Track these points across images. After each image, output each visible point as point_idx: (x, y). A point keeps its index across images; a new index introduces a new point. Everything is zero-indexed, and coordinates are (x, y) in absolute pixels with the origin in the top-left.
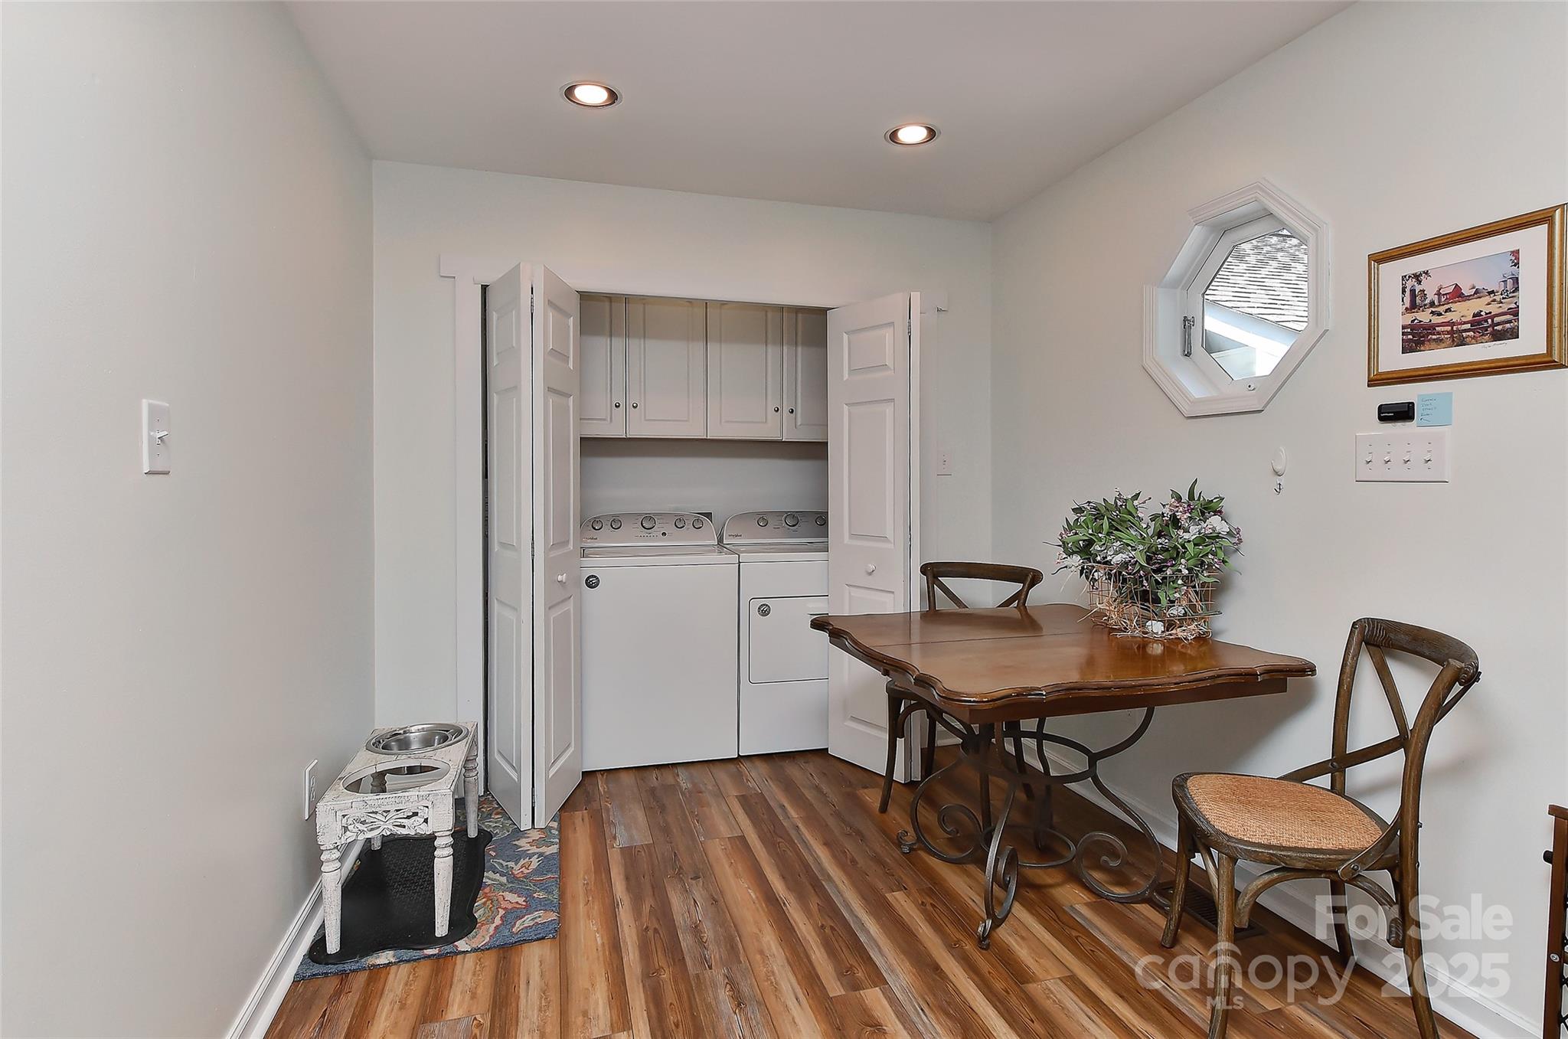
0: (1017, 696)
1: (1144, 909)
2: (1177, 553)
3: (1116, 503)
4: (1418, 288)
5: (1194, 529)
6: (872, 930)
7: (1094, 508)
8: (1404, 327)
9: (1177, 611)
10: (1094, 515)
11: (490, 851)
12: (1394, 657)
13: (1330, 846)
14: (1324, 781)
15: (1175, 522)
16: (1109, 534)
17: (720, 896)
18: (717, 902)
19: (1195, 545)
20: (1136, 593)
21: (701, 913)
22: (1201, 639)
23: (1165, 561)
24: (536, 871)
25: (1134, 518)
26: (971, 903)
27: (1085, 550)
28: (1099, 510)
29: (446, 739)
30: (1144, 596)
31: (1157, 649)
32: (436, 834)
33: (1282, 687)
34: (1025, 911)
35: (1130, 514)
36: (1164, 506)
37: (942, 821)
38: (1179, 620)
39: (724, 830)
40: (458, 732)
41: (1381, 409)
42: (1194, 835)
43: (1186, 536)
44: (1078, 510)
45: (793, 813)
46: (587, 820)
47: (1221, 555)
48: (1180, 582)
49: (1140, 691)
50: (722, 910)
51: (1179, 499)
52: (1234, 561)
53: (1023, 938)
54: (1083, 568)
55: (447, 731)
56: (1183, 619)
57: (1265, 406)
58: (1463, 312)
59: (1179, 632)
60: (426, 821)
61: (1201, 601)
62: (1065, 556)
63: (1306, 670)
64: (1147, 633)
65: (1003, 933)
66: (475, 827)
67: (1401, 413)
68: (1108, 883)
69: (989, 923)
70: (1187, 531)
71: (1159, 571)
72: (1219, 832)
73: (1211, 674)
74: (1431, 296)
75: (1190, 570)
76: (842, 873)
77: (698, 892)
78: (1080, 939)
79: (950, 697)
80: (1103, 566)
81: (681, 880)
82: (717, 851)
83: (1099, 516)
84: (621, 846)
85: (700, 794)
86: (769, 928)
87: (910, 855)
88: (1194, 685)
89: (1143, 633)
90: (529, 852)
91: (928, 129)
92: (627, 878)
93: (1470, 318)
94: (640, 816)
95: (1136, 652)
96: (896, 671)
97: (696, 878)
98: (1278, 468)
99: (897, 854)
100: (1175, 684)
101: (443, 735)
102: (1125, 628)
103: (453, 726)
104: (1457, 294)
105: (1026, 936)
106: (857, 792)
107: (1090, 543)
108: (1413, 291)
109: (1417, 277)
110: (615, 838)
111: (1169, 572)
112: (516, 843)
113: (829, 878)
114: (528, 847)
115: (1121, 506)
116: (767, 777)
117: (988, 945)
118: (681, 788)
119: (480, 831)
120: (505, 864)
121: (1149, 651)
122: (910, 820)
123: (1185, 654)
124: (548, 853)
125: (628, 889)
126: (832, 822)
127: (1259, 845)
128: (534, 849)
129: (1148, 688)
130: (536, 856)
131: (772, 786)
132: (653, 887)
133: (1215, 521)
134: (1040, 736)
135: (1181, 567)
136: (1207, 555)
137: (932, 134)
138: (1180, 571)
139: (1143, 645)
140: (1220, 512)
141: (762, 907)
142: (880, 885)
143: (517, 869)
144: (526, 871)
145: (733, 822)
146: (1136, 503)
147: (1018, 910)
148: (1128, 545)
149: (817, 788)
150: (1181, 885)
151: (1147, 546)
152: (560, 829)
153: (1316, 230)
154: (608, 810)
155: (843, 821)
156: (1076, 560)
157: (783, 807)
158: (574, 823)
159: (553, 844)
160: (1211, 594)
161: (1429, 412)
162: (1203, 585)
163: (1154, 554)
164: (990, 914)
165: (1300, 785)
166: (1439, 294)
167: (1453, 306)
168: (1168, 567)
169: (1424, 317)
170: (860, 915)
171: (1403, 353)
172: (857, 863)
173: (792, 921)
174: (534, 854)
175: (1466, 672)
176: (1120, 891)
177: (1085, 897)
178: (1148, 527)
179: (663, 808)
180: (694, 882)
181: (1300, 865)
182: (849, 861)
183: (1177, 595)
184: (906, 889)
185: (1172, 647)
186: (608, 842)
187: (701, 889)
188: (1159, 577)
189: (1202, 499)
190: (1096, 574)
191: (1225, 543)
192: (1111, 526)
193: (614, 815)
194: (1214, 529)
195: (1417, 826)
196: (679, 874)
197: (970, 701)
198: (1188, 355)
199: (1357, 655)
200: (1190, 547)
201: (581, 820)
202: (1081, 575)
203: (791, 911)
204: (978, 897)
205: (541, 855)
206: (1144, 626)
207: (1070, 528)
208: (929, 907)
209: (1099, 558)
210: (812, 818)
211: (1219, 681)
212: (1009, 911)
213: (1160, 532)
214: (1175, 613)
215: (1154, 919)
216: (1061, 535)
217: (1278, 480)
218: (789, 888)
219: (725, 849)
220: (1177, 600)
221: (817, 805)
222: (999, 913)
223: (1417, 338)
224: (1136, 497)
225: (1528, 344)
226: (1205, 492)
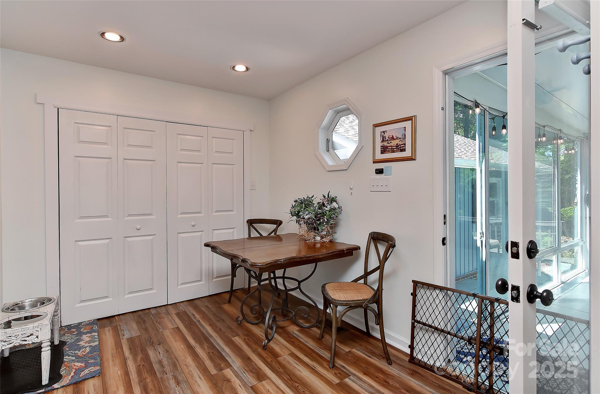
0: (274, 262)
1: (315, 329)
2: (323, 214)
3: (307, 198)
4: (384, 135)
5: (329, 207)
6: (227, 351)
7: (300, 200)
8: (381, 146)
9: (324, 233)
10: (300, 203)
11: (66, 348)
12: (379, 243)
13: (361, 299)
14: (362, 281)
15: (323, 204)
16: (304, 209)
17: (169, 349)
18: (168, 351)
19: (329, 212)
20: (312, 228)
21: (162, 356)
22: (331, 241)
23: (320, 217)
24: (88, 353)
25: (312, 203)
26: (261, 336)
27: (297, 215)
28: (302, 201)
29: (44, 303)
30: (315, 229)
31: (318, 245)
32: (42, 342)
33: (351, 254)
34: (278, 335)
35: (311, 202)
36: (321, 199)
37: (251, 311)
38: (325, 236)
39: (170, 326)
40: (50, 300)
41: (376, 170)
42: (327, 302)
43: (326, 209)
44: (296, 201)
45: (197, 316)
46: (111, 331)
47: (336, 215)
48: (325, 223)
49: (311, 258)
50: (170, 354)
51: (324, 197)
52: (340, 217)
53: (277, 344)
54: (297, 220)
55: (44, 300)
56: (326, 236)
57: (348, 168)
58: (394, 143)
59: (325, 240)
60: (37, 337)
61: (331, 229)
62: (291, 217)
63: (358, 248)
64: (316, 241)
65: (272, 344)
66: (58, 340)
67: (380, 171)
68: (304, 323)
69: (266, 341)
70: (327, 207)
71: (318, 220)
72: (333, 299)
73: (332, 251)
74: (387, 138)
75: (327, 220)
76: (216, 334)
77: (160, 349)
78: (295, 341)
79: (253, 265)
80: (303, 219)
81: (153, 346)
82: (168, 334)
83: (302, 203)
84: (127, 338)
85: (160, 314)
86: (188, 356)
87: (240, 325)
88: (327, 255)
89: (315, 241)
90: (85, 346)
91: (247, 68)
92: (130, 349)
93: (395, 145)
94: (135, 326)
95: (312, 247)
96: (235, 258)
97: (160, 344)
98: (351, 187)
99: (236, 324)
100: (322, 255)
101: (43, 302)
102: (310, 240)
103: (47, 298)
104: (393, 138)
105: (278, 343)
106: (222, 306)
107: (299, 212)
108: (383, 136)
109: (384, 132)
110: (124, 335)
111: (321, 220)
112: (78, 343)
113: (211, 336)
114: (84, 344)
115: (308, 200)
116: (187, 305)
117: (266, 348)
118: (152, 314)
119: (60, 341)
120: (73, 352)
121: (316, 246)
122: (241, 313)
123: (326, 246)
124: (94, 345)
125: (131, 353)
126: (212, 317)
127: (343, 301)
128: (87, 345)
129: (313, 257)
130: (88, 347)
131: (189, 307)
132: (141, 350)
133: (334, 204)
134: (283, 278)
135: (325, 219)
136: (332, 215)
137: (247, 69)
138: (325, 220)
139: (315, 244)
140: (336, 201)
141: (186, 350)
142: (230, 336)
143: (79, 353)
144: (84, 353)
145: (174, 323)
146: (312, 198)
147: (276, 336)
148: (310, 212)
149: (207, 306)
150: (324, 319)
151: (315, 212)
152: (98, 336)
153: (360, 115)
154: (120, 325)
155: (217, 316)
156: (295, 218)
157: (193, 315)
158: (105, 332)
159: (96, 341)
160: (334, 227)
161: (387, 171)
162: (332, 224)
163: (317, 215)
164: (267, 338)
165: (356, 283)
166: (389, 137)
167: (392, 141)
168: (321, 219)
169: (385, 144)
170: (222, 347)
171: (381, 154)
172: (222, 330)
173: (198, 353)
174: (87, 346)
175: (393, 245)
176: (307, 325)
177: (297, 328)
178: (316, 206)
179: (144, 321)
180: (158, 346)
181: (353, 305)
182: (218, 330)
183: (324, 228)
184: (239, 335)
185: (323, 244)
186: (121, 337)
187: (161, 348)
188: (318, 222)
189: (331, 197)
190: (301, 222)
191: (337, 211)
192: (305, 206)
193: (123, 327)
194: (334, 206)
195: (382, 290)
196: (152, 344)
197: (259, 265)
198: (328, 151)
199: (370, 243)
200: (327, 212)
201: (108, 331)
202: (297, 223)
203: (197, 349)
204: (263, 334)
205: (90, 346)
206: (315, 238)
207: (293, 207)
208: (247, 340)
209: (301, 217)
210: (205, 317)
211: (333, 254)
212: (273, 337)
213: (320, 208)
214: (323, 233)
215: (316, 331)
216: (290, 210)
217: (352, 191)
218: (196, 342)
219: (171, 332)
220: (324, 229)
221: (206, 312)
222: (270, 338)
223: (384, 150)
224: (313, 197)
225: (407, 153)
226: (332, 195)
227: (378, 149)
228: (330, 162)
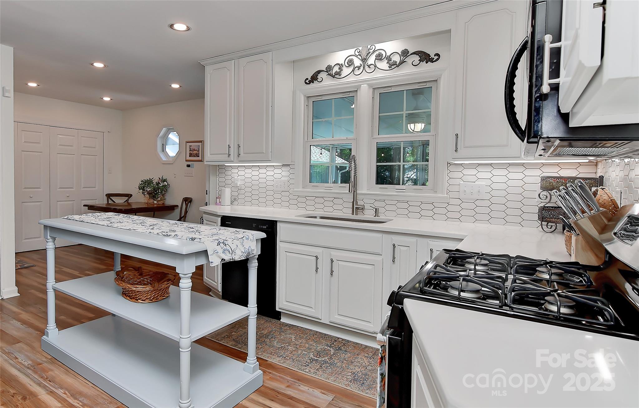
2: (158, 188)
3: (149, 179)
7: (145, 180)
8: (189, 153)
9: (159, 199)
15: (159, 183)
16: (147, 186)
19: (162, 187)
22: (163, 203)
23: (157, 190)
27: (143, 189)
30: (153, 196)
31: (156, 205)
33: (174, 209)
35: (151, 182)
36: (157, 180)
44: (142, 181)
47: (166, 188)
48: (159, 193)
51: (160, 179)
52: (168, 189)
56: (160, 201)
57: (174, 162)
58: (195, 152)
59: (159, 203)
61: (163, 197)
62: (139, 190)
63: (178, 206)
67: (188, 166)
70: (161, 184)
75: (160, 191)
83: (146, 182)
98: (175, 174)
102: (150, 202)
104: (194, 150)
107: (144, 187)
108: (190, 148)
109: (191, 146)
123: (160, 205)
133: (165, 182)
136: (164, 188)
139: (153, 204)
140: (167, 181)
148: (151, 187)
151: (154, 187)
153: (179, 133)
156: (141, 191)
160: (165, 195)
161: (191, 166)
166: (192, 149)
169: (191, 152)
171: (189, 157)
178: (155, 184)
183: (159, 196)
185: (158, 205)
188: (156, 193)
190: (145, 193)
191: (167, 186)
192: (148, 184)
194: (165, 184)
198: (163, 151)
199: (183, 202)
202: (142, 194)
206: (153, 202)
207: (140, 184)
209: (145, 190)
213: (157, 185)
216: (138, 186)
217: (175, 176)
223: (191, 155)
224: (153, 179)
225: (200, 158)
226: (164, 178)
227: (188, 155)
228: (164, 158)
